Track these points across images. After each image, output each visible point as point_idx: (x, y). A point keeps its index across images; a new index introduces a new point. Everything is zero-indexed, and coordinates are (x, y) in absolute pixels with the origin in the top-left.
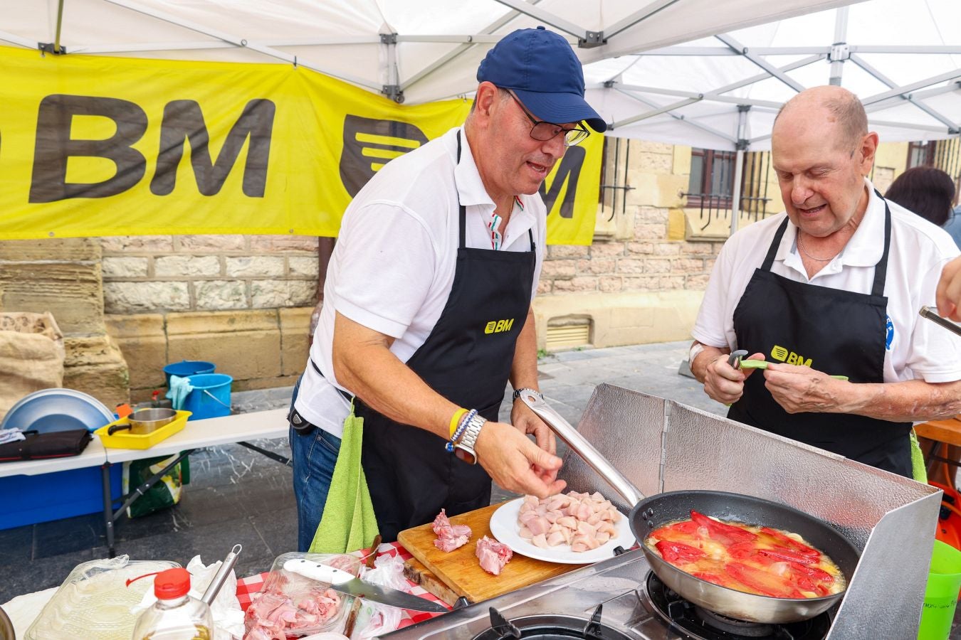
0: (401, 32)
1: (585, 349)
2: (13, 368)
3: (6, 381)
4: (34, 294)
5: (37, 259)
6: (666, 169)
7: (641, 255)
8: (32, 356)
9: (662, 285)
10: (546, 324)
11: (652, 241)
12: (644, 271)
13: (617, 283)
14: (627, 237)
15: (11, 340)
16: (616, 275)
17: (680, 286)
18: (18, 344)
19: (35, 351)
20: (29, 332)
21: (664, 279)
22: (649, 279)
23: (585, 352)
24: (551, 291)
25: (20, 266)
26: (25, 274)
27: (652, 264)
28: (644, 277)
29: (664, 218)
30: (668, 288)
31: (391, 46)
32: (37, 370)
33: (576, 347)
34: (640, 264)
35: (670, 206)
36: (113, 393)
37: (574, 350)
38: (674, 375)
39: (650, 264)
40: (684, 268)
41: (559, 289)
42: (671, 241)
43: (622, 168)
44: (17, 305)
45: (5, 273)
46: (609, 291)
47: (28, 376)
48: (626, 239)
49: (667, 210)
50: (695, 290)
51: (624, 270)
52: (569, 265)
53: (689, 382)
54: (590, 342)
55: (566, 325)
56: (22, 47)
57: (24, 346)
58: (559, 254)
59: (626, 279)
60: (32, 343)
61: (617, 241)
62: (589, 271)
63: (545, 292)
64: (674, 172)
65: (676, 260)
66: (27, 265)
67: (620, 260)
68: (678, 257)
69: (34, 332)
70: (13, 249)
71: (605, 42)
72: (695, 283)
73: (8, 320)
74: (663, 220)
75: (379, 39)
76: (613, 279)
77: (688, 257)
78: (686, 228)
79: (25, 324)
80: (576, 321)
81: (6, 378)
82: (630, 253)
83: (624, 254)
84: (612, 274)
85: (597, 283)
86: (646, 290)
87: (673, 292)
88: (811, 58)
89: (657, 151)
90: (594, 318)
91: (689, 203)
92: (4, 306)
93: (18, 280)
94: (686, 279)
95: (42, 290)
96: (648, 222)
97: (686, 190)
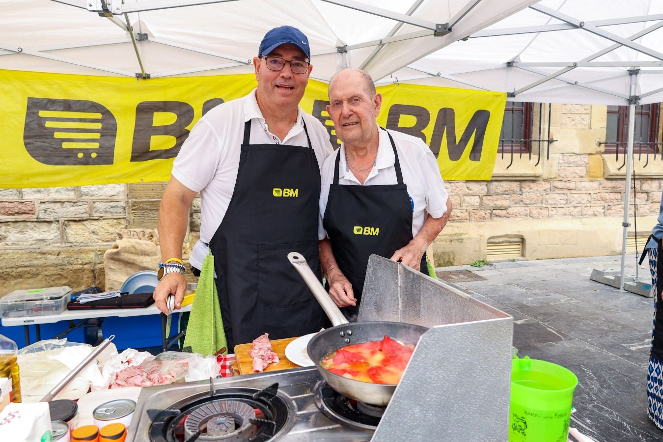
0: (349, 44)
1: (518, 260)
2: (134, 260)
3: (130, 267)
4: (149, 218)
5: (151, 198)
6: (585, 125)
7: (565, 190)
8: (145, 253)
9: (584, 213)
10: (486, 242)
11: (574, 179)
12: (568, 202)
13: (545, 212)
14: (553, 177)
15: (133, 244)
16: (544, 205)
17: (600, 213)
18: (137, 246)
19: (146, 250)
20: (145, 240)
21: (586, 208)
22: (573, 209)
23: (518, 262)
24: (491, 217)
25: (142, 202)
26: (145, 207)
27: (575, 197)
28: (568, 207)
29: (585, 162)
30: (589, 216)
31: (344, 54)
32: (146, 261)
33: (511, 258)
34: (564, 197)
35: (589, 153)
36: (189, 277)
37: (509, 261)
38: (586, 280)
39: (573, 197)
40: (605, 200)
41: (497, 216)
42: (591, 179)
43: (545, 126)
44: (141, 224)
45: (135, 206)
46: (538, 218)
47: (141, 265)
48: (551, 179)
49: (587, 156)
50: (614, 217)
51: (550, 202)
52: (505, 199)
53: (596, 286)
54: (523, 255)
55: (502, 242)
56: (124, 76)
57: (140, 247)
58: (496, 190)
59: (553, 209)
60: (144, 246)
61: (544, 180)
62: (521, 203)
63: (486, 219)
64: (592, 127)
65: (596, 193)
66: (146, 202)
67: (546, 194)
68: (598, 191)
69: (148, 240)
70: (139, 193)
71: (450, 30)
72: (615, 211)
73: (135, 233)
74: (584, 163)
75: (336, 50)
76: (541, 209)
77: (607, 191)
78: (604, 168)
79: (144, 236)
80: (511, 240)
81: (130, 265)
82: (555, 189)
83: (550, 190)
84: (540, 205)
85: (528, 212)
86: (570, 217)
87: (594, 219)
88: (658, 23)
89: (576, 112)
90: (525, 237)
91: (605, 150)
92: (134, 225)
93: (141, 210)
94: (606, 209)
95: (154, 216)
96: (570, 165)
97: (603, 140)
